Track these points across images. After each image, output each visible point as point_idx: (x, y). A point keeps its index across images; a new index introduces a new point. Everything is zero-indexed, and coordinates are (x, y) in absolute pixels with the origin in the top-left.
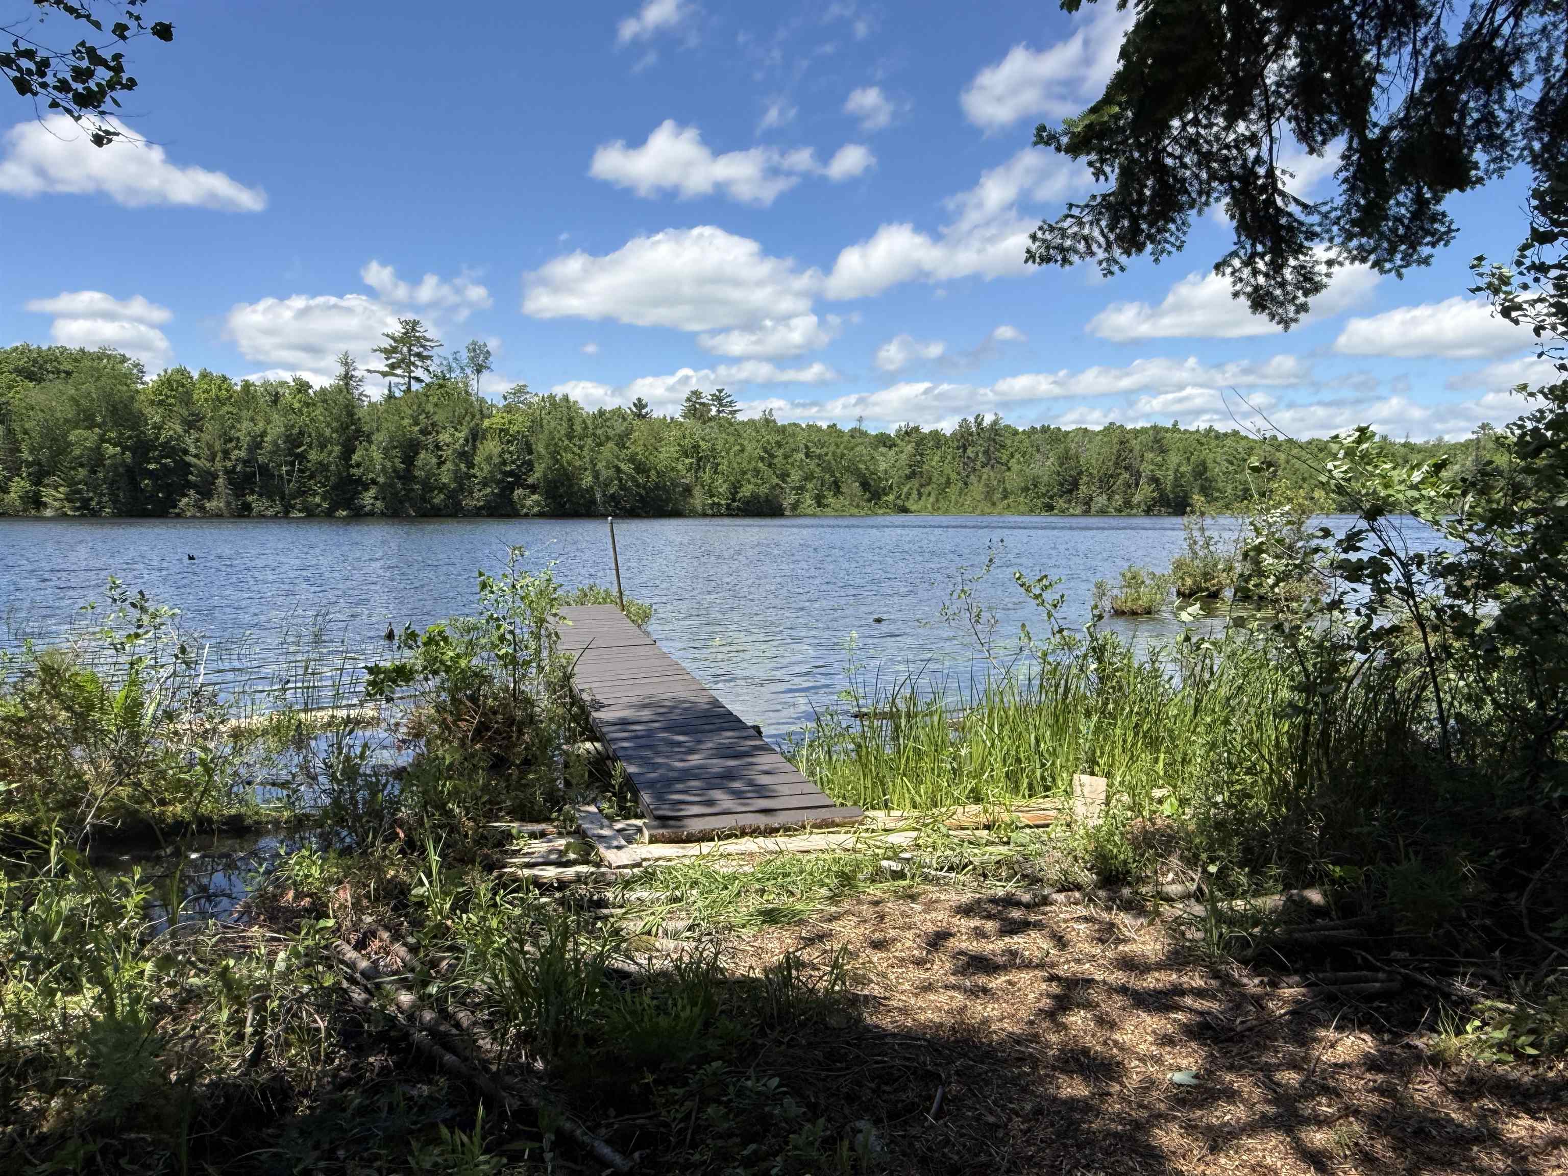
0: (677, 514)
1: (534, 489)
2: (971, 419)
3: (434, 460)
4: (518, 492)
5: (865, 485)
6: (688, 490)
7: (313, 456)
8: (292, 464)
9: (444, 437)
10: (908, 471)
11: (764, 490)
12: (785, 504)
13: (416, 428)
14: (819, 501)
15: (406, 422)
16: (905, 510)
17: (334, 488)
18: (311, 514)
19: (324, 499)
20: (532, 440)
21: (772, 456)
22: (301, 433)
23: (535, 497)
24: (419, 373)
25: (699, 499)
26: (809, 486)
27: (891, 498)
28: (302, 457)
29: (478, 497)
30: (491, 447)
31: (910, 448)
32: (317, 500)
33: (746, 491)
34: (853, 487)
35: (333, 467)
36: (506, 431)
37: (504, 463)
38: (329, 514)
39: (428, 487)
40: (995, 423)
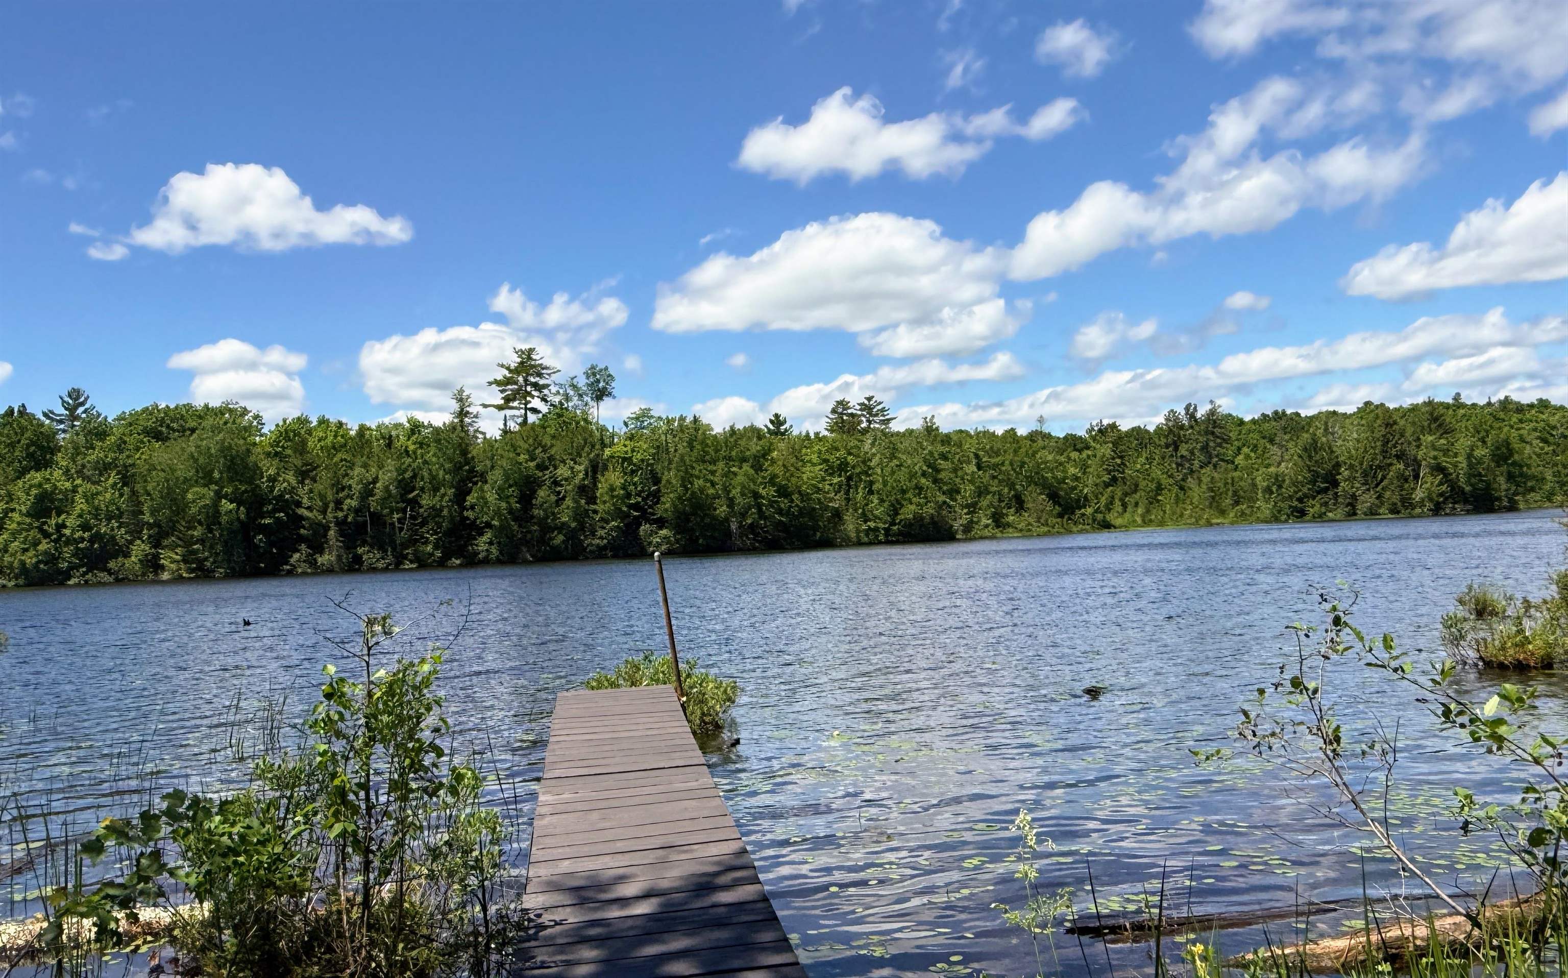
0: (826, 544)
1: (661, 523)
2: (1180, 410)
3: (553, 498)
4: (644, 528)
5: (1053, 496)
6: (837, 515)
7: (426, 501)
8: (404, 511)
9: (563, 471)
10: (1106, 478)
11: (929, 510)
12: (956, 525)
13: (532, 464)
14: (998, 521)
15: (522, 458)
16: (1107, 526)
17: (449, 533)
18: (423, 564)
19: (436, 547)
20: (658, 468)
21: (938, 471)
22: (415, 476)
23: (664, 532)
24: (536, 403)
25: (850, 524)
26: (984, 503)
27: (1089, 511)
28: (415, 503)
29: (602, 536)
30: (614, 478)
31: (1106, 450)
32: (429, 548)
33: (908, 511)
34: (1037, 499)
35: (445, 512)
36: (629, 460)
37: (628, 495)
38: (442, 564)
39: (546, 529)
40: (1212, 412)
